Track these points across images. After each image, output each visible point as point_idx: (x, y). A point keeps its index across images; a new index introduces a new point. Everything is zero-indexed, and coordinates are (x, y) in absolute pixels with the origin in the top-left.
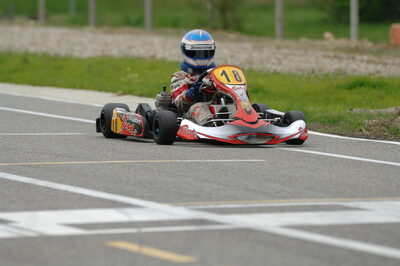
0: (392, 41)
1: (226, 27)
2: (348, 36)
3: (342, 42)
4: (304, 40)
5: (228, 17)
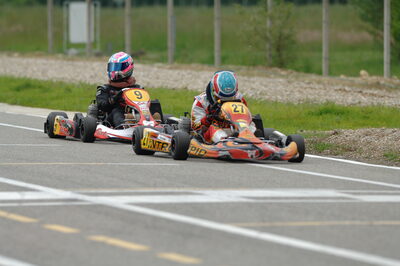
1: (282, 65)
2: (382, 74)
3: (374, 79)
4: (342, 77)
5: (282, 55)
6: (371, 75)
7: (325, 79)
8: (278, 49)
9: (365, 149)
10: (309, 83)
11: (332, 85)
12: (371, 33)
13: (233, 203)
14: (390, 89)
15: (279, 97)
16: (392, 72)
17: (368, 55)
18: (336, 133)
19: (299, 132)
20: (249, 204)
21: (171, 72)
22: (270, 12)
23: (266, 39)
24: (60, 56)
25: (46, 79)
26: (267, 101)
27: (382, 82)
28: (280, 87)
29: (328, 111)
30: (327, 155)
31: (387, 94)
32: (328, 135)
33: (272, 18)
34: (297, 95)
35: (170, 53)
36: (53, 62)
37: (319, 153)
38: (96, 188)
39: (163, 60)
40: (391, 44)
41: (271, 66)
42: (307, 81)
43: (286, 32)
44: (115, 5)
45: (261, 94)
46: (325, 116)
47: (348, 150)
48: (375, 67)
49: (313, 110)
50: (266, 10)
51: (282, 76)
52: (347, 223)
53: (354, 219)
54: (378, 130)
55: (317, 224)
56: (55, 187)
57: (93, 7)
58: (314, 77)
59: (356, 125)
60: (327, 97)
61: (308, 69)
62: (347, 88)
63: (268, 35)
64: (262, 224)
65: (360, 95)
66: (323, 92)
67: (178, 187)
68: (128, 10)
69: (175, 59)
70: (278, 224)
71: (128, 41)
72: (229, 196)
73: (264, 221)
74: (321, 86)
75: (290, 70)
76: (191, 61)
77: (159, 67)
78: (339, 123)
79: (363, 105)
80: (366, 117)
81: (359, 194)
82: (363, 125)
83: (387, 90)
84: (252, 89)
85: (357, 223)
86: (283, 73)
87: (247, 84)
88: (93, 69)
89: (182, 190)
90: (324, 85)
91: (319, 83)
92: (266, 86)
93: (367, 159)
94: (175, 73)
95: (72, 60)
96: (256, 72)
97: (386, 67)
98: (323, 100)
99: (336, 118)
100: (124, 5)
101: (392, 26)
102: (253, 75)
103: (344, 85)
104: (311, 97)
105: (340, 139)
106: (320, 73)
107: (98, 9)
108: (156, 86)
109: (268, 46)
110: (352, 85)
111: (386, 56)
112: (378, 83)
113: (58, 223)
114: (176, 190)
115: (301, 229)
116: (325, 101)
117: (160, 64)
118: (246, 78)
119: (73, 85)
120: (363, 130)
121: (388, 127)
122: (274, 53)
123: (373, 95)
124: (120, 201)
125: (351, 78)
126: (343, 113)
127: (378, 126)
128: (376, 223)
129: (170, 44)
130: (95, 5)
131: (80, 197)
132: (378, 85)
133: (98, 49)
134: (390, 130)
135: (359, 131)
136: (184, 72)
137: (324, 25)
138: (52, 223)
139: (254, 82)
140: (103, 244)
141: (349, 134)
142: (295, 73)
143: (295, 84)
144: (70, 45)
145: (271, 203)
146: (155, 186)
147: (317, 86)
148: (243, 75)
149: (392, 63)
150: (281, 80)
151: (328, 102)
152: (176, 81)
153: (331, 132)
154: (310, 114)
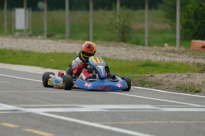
0: (192, 48)
1: (124, 41)
3: (171, 48)
4: (155, 47)
5: (125, 36)
6: (170, 46)
7: (146, 48)
8: (123, 33)
9: (166, 84)
10: (138, 50)
11: (150, 51)
12: (171, 24)
13: (98, 112)
14: (179, 53)
15: (123, 58)
16: (181, 45)
17: (168, 36)
18: (151, 76)
19: (132, 75)
20: (107, 112)
21: (67, 44)
22: (118, 13)
23: (116, 27)
24: (11, 36)
25: (3, 48)
26: (116, 60)
27: (176, 50)
28: (123, 52)
29: (148, 65)
30: (147, 87)
31: (178, 56)
32: (148, 77)
33: (119, 17)
34: (132, 56)
35: (67, 35)
36: (6, 39)
37: (143, 86)
38: (28, 104)
39: (63, 38)
40: (181, 31)
41: (119, 41)
42: (137, 49)
43: (127, 24)
44: (39, 10)
45: (114, 56)
46: (146, 67)
47: (157, 85)
48: (172, 42)
49: (140, 64)
50: (116, 12)
51: (125, 47)
52: (156, 122)
53: (160, 120)
54: (173, 74)
55: (141, 122)
56: (7, 103)
57: (27, 11)
58: (141, 47)
59: (162, 72)
60: (148, 57)
61: (138, 43)
62: (158, 53)
63: (117, 25)
64: (112, 123)
65: (164, 56)
66: (145, 55)
67: (70, 104)
68: (45, 12)
69: (70, 38)
70: (121, 123)
71: (45, 28)
72: (96, 108)
73: (114, 121)
74: (144, 52)
75: (128, 44)
76: (78, 39)
77: (61, 42)
78: (153, 70)
79: (165, 61)
80: (167, 68)
81: (163, 107)
82: (166, 72)
83: (178, 54)
84: (109, 53)
85: (162, 122)
86: (125, 45)
87: (107, 51)
88: (27, 43)
89: (72, 105)
90: (146, 51)
91: (143, 50)
92: (116, 52)
93: (168, 89)
94: (69, 45)
95: (17, 38)
96: (111, 44)
97: (178, 42)
98: (145, 59)
99: (151, 68)
100: (43, 10)
101: (181, 21)
102: (109, 46)
103: (156, 51)
104: (139, 57)
105: (154, 79)
106: (144, 45)
107: (30, 12)
108: (60, 52)
109: (117, 31)
110: (160, 51)
111: (178, 37)
112: (173, 50)
113: (8, 122)
114: (69, 105)
115: (133, 125)
116: (146, 60)
117: (62, 40)
118: (106, 47)
119: (17, 51)
120: (165, 75)
121: (179, 72)
122: (120, 34)
123: (171, 56)
124: (40, 111)
125: (160, 48)
126: (155, 66)
127: (173, 72)
128: (171, 122)
129: (67, 30)
130: (29, 10)
131: (19, 109)
132: (173, 51)
133: (30, 33)
134: (179, 75)
135: (164, 75)
136: (74, 45)
137: (146, 21)
138: (5, 122)
139: (110, 50)
140: (31, 133)
141: (158, 76)
142: (131, 45)
143: (131, 51)
144: (16, 31)
145: (117, 112)
146: (58, 103)
147: (142, 52)
148: (104, 46)
149: (181, 40)
150: (124, 48)
151: (148, 60)
152: (70, 49)
153: (149, 75)
154: (139, 66)
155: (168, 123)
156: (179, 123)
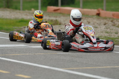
0: (48, 11)
7: (21, 11)
8: (8, 2)
15: (8, 17)
17: (34, 4)
18: (24, 28)
19: (13, 27)
26: (4, 19)
28: (8, 14)
34: (13, 16)
41: (5, 8)
45: (2, 16)
46: (21, 22)
48: (36, 8)
52: (28, 54)
53: (30, 53)
58: (18, 11)
61: (16, 8)
66: (21, 15)
78: (25, 24)
81: (31, 45)
86: (9, 10)
92: (4, 14)
97: (40, 7)
98: (20, 18)
104: (17, 17)
106: (20, 9)
109: (4, 2)
110: (29, 13)
111: (40, 4)
125: (29, 11)
142: (12, 10)
147: (19, 14)
150: (8, 12)
151: (22, 18)
153: (23, 27)
154: (17, 22)
155: (34, 55)
156: (40, 55)
